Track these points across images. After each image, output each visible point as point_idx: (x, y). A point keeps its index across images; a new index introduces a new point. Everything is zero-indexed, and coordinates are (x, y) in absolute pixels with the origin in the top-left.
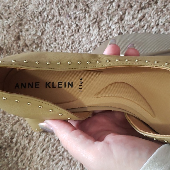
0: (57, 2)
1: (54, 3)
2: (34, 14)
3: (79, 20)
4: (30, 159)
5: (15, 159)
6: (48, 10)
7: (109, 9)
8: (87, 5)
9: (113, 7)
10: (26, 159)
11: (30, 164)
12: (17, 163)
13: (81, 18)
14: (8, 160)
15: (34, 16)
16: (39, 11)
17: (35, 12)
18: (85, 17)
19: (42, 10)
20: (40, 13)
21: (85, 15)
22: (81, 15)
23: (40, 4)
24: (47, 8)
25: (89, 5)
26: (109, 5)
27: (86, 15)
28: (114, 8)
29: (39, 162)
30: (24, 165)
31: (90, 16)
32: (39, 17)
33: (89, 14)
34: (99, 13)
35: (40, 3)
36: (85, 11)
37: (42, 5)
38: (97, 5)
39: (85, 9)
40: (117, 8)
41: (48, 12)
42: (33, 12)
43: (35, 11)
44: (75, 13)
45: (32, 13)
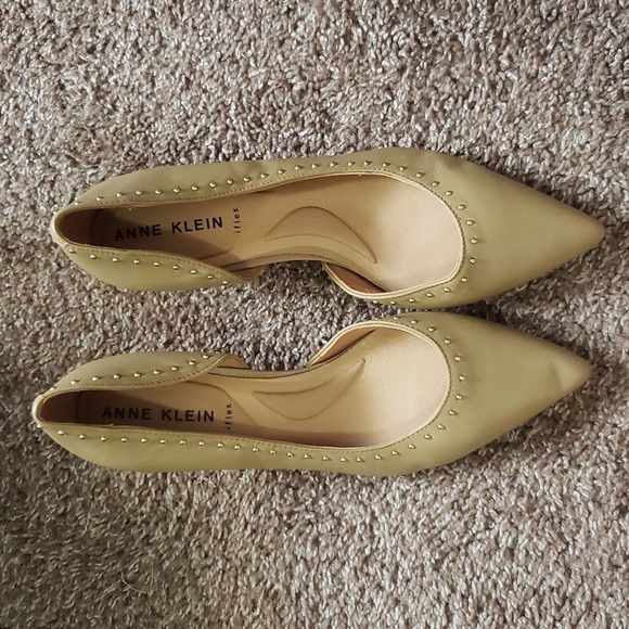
0: (240, 109)
1: (232, 112)
2: (177, 144)
3: (307, 152)
4: (222, 535)
5: (179, 545)
6: (216, 132)
7: (385, 119)
8: (325, 111)
9: (394, 112)
10: (211, 539)
11: (224, 549)
12: (186, 554)
13: (311, 144)
14: (157, 551)
15: (176, 151)
16: (190, 138)
17: (179, 141)
18: (323, 144)
19: (198, 133)
20: (192, 141)
21: (323, 136)
22: (312, 138)
23: (188, 117)
24: (212, 128)
25: (329, 111)
26: (385, 107)
27: (326, 137)
28: (399, 114)
29: (250, 540)
30: (206, 556)
31: (336, 139)
32: (193, 152)
33: (331, 134)
34: (361, 130)
35: (190, 114)
36: (322, 127)
37: (194, 119)
38: (351, 109)
39: (320, 121)
40: (406, 113)
41: (217, 136)
42: (173, 139)
43: (177, 137)
44: (296, 134)
45: (169, 144)
